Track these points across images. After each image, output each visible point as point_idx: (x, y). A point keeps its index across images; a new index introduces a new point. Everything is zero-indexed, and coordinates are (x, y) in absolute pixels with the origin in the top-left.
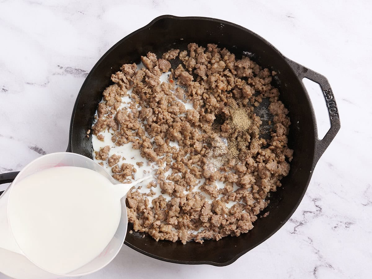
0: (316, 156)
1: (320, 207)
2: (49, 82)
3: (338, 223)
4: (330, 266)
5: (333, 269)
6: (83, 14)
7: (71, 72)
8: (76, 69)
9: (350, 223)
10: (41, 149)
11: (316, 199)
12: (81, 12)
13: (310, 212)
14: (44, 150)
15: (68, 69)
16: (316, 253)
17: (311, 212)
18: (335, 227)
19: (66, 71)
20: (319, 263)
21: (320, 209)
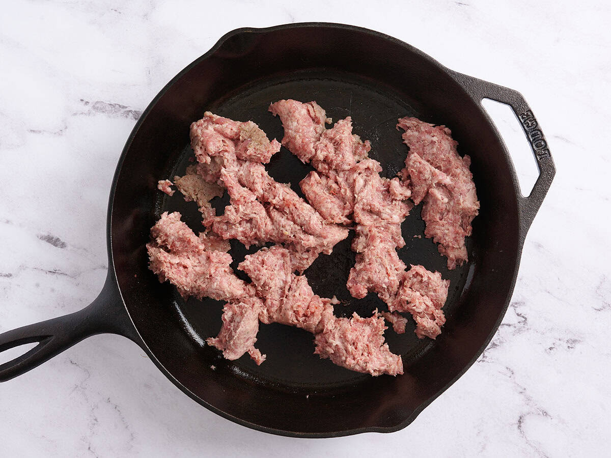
0: (522, 224)
1: (524, 316)
2: (66, 128)
3: (554, 342)
4: (545, 413)
5: (549, 417)
6: (120, 13)
7: (103, 110)
8: (111, 104)
9: (575, 341)
10: (58, 239)
11: (516, 303)
12: (116, 11)
13: (507, 325)
14: (62, 240)
15: (97, 105)
16: (521, 393)
17: (509, 325)
18: (551, 349)
19: (94, 107)
20: (526, 409)
21: (524, 319)
